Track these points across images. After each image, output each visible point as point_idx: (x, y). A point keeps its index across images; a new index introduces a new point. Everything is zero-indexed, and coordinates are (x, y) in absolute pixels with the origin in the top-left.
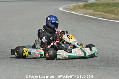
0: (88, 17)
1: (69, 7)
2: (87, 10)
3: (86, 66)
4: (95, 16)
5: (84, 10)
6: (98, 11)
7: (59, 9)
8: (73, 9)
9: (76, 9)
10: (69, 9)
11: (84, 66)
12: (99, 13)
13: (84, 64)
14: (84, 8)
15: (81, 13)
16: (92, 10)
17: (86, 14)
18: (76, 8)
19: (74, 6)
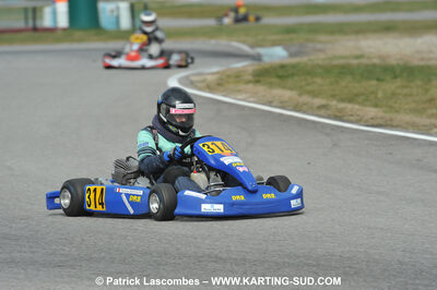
2: (271, 88)
4: (305, 112)
5: (261, 89)
6: (314, 94)
7: (165, 83)
8: (220, 85)
9: (230, 86)
10: (204, 84)
12: (318, 101)
14: (257, 82)
16: (291, 89)
17: (269, 103)
18: (227, 83)
19: (217, 73)
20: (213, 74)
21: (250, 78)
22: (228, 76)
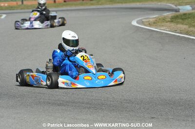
0: (179, 36)
1: (147, 20)
2: (177, 24)
3: (173, 117)
5: (173, 24)
7: (131, 23)
8: (155, 23)
9: (159, 24)
10: (148, 23)
11: (170, 117)
13: (169, 114)
14: (172, 21)
15: (167, 29)
16: (186, 25)
17: (175, 31)
18: (159, 22)
19: (155, 18)
20: (153, 18)
21: (170, 20)
22: (160, 19)
